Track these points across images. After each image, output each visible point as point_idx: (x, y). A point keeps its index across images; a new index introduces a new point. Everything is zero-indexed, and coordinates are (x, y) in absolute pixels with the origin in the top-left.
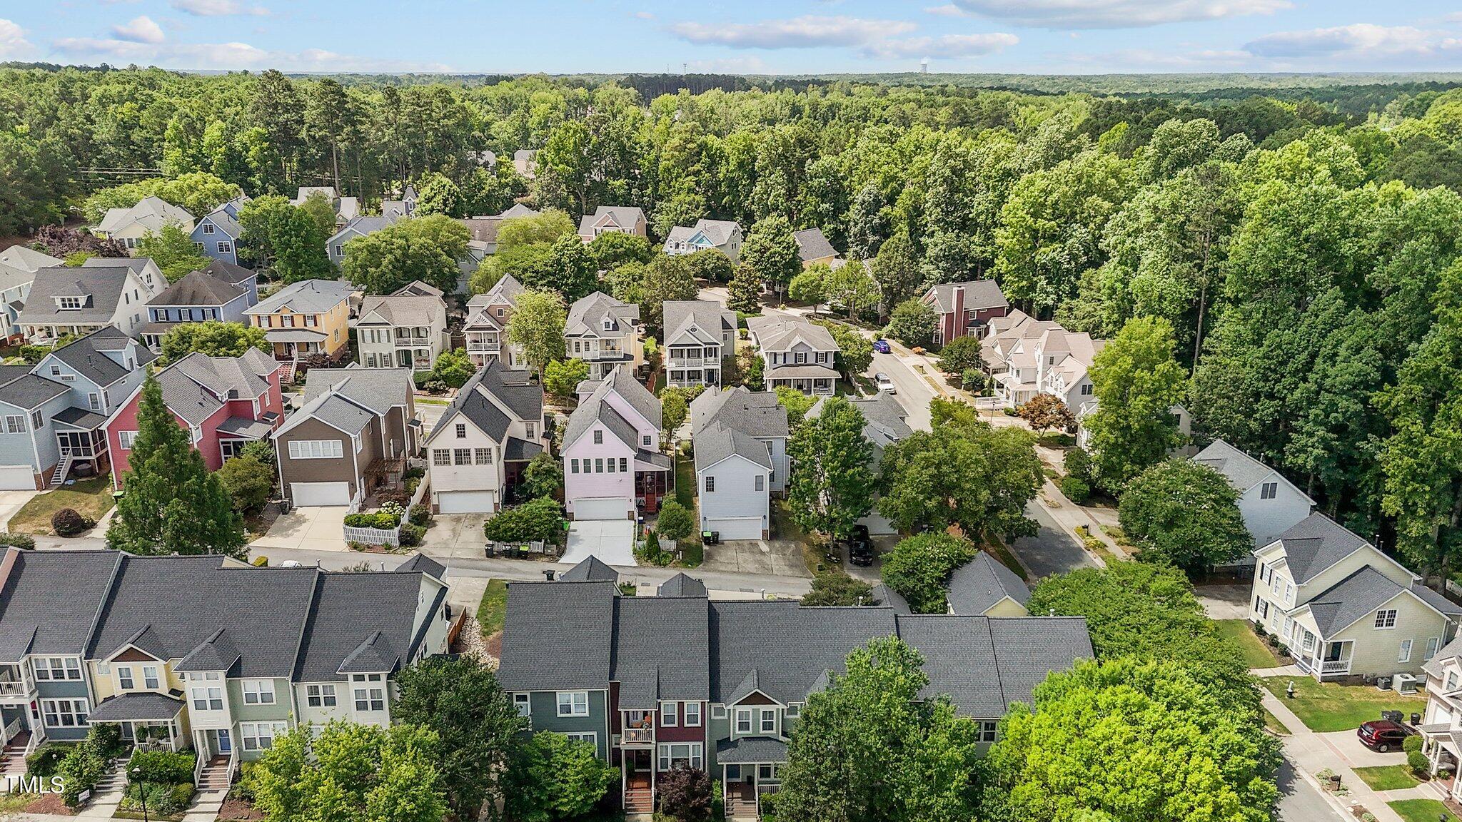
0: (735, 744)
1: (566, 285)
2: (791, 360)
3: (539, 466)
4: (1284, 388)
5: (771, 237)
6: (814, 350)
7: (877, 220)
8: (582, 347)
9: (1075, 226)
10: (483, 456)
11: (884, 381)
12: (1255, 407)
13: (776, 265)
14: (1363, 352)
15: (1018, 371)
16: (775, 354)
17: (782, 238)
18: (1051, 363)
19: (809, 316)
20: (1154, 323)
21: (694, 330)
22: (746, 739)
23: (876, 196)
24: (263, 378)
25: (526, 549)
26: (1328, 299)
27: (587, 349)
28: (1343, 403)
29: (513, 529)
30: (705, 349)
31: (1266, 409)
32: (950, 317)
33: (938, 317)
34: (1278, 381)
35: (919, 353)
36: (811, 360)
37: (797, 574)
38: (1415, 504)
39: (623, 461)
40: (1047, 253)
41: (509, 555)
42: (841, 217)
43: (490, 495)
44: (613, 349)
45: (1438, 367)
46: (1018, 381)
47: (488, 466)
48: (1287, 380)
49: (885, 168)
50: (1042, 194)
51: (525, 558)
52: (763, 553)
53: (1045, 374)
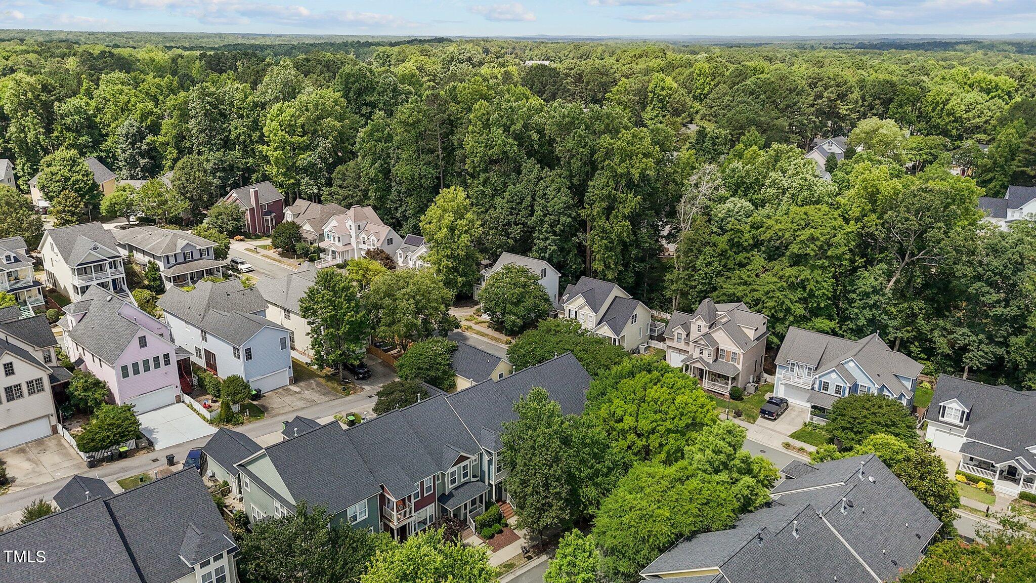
0: (451, 495)
2: (181, 259)
3: (86, 382)
4: (522, 217)
5: (68, 168)
6: (198, 247)
7: (144, 147)
9: (319, 139)
10: (34, 386)
11: (242, 263)
12: (509, 231)
14: (562, 191)
15: (339, 238)
16: (167, 256)
17: (79, 168)
18: (359, 229)
19: (123, 228)
20: (455, 190)
21: (95, 248)
22: (456, 489)
23: (138, 128)
25: (126, 449)
26: (531, 167)
28: (563, 219)
29: (109, 437)
30: (110, 263)
31: (516, 231)
32: (252, 210)
33: (243, 213)
34: (517, 214)
35: (241, 240)
36: (197, 255)
37: (333, 398)
38: (609, 263)
39: (166, 356)
40: (304, 159)
41: (111, 459)
42: (103, 147)
43: (46, 420)
44: (16, 279)
45: (610, 192)
46: (340, 244)
47: (42, 394)
48: (523, 213)
49: (140, 106)
50: (293, 119)
51: (126, 457)
52: (298, 393)
53: (357, 237)
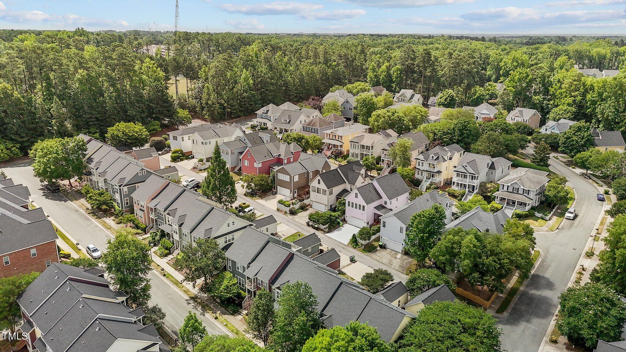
1: (455, 139)
2: (510, 189)
6: (522, 187)
8: (421, 164)
13: (573, 146)
16: (503, 185)
21: (466, 166)
24: (292, 153)
27: (422, 166)
30: (470, 176)
36: (521, 192)
39: (364, 207)
41: (312, 226)
43: (325, 206)
47: (325, 196)
51: (317, 229)
52: (396, 258)
